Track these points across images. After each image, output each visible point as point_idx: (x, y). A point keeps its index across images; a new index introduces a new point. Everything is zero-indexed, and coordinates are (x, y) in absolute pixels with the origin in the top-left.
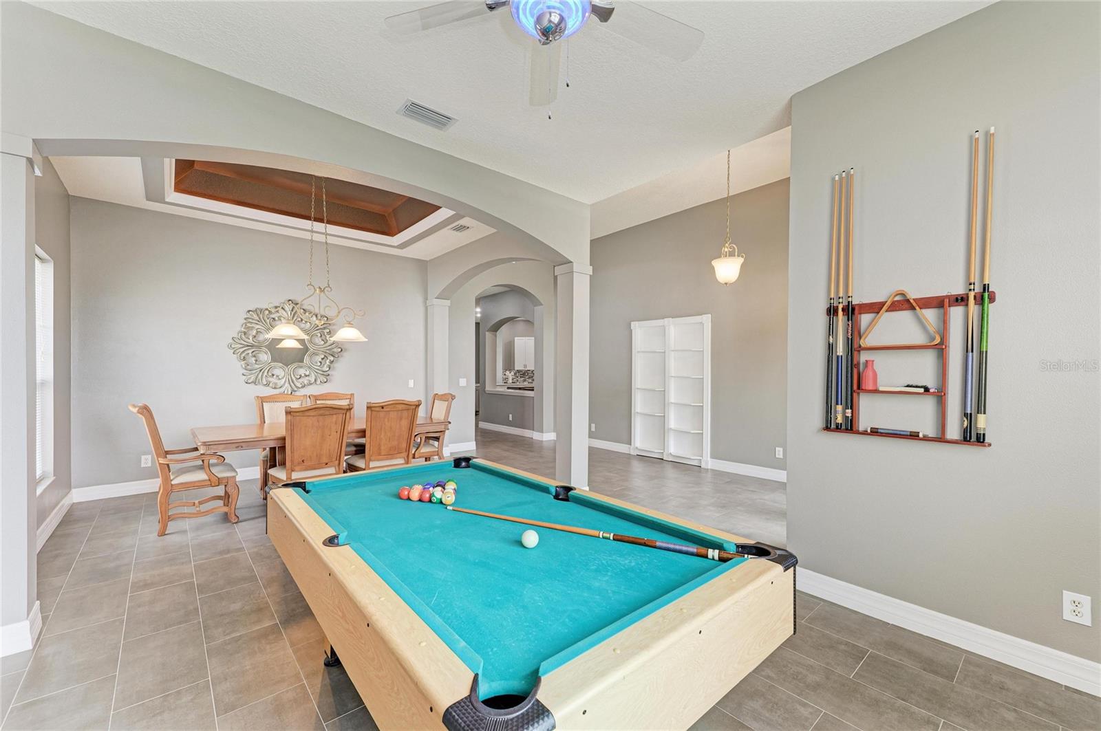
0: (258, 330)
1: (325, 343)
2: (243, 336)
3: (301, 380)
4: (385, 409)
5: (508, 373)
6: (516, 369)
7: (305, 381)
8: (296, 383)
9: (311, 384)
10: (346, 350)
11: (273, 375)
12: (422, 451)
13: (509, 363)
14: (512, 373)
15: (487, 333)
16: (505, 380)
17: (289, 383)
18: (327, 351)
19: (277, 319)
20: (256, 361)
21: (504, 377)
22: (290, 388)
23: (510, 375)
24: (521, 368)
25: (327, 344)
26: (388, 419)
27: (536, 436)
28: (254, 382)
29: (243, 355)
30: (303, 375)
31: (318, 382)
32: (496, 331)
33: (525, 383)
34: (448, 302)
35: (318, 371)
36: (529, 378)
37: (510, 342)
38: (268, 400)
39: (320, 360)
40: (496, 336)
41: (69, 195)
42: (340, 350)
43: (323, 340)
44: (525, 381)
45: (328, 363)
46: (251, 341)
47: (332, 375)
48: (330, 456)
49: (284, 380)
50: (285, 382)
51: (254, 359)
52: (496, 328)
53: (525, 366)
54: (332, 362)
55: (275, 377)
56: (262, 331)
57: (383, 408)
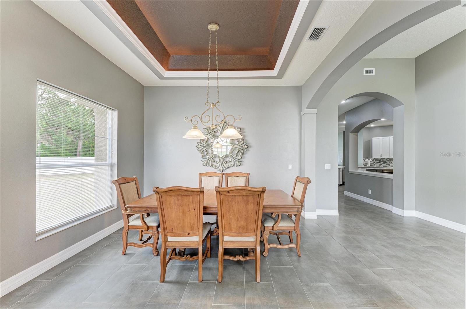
0: (208, 138)
1: (239, 143)
2: (202, 141)
3: (227, 164)
4: (230, 194)
5: (367, 160)
6: (374, 157)
7: (229, 164)
8: (225, 165)
9: (232, 166)
10: (251, 147)
11: (214, 161)
12: (280, 225)
13: (368, 153)
14: (371, 160)
15: (350, 134)
16: (365, 164)
17: (222, 165)
18: (240, 148)
19: (216, 131)
20: (207, 154)
21: (364, 162)
22: (222, 169)
23: (369, 162)
24: (378, 156)
25: (240, 144)
26: (235, 203)
27: (396, 210)
28: (206, 165)
29: (202, 151)
30: (228, 161)
31: (236, 165)
32: (358, 132)
33: (381, 167)
34: (315, 111)
35: (235, 159)
36: (384, 163)
37: (369, 141)
38: (204, 175)
39: (237, 153)
40: (357, 136)
41: (143, 86)
42: (247, 147)
43: (238, 142)
44: (381, 165)
45: (241, 155)
46: (205, 144)
47: (243, 161)
48: (191, 227)
49: (219, 164)
50: (220, 165)
51: (206, 153)
52: (357, 130)
53: (381, 155)
54: (243, 154)
55: (215, 162)
56: (210, 138)
57: (228, 192)
